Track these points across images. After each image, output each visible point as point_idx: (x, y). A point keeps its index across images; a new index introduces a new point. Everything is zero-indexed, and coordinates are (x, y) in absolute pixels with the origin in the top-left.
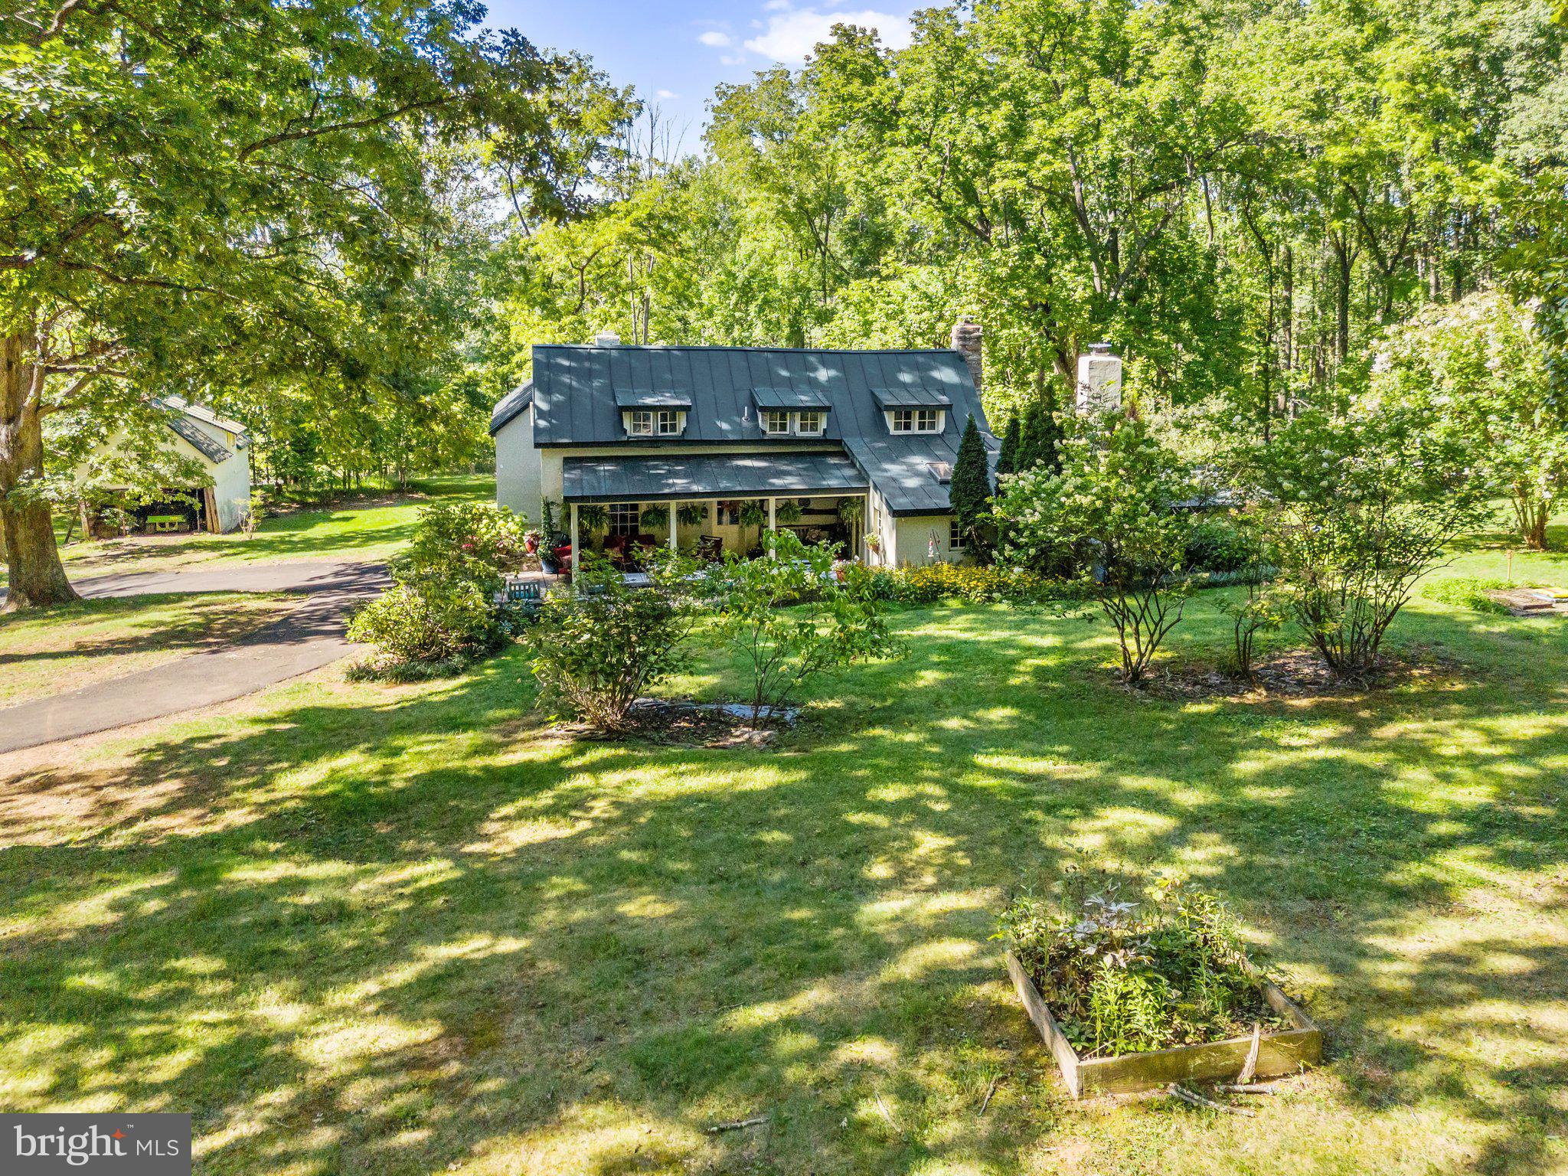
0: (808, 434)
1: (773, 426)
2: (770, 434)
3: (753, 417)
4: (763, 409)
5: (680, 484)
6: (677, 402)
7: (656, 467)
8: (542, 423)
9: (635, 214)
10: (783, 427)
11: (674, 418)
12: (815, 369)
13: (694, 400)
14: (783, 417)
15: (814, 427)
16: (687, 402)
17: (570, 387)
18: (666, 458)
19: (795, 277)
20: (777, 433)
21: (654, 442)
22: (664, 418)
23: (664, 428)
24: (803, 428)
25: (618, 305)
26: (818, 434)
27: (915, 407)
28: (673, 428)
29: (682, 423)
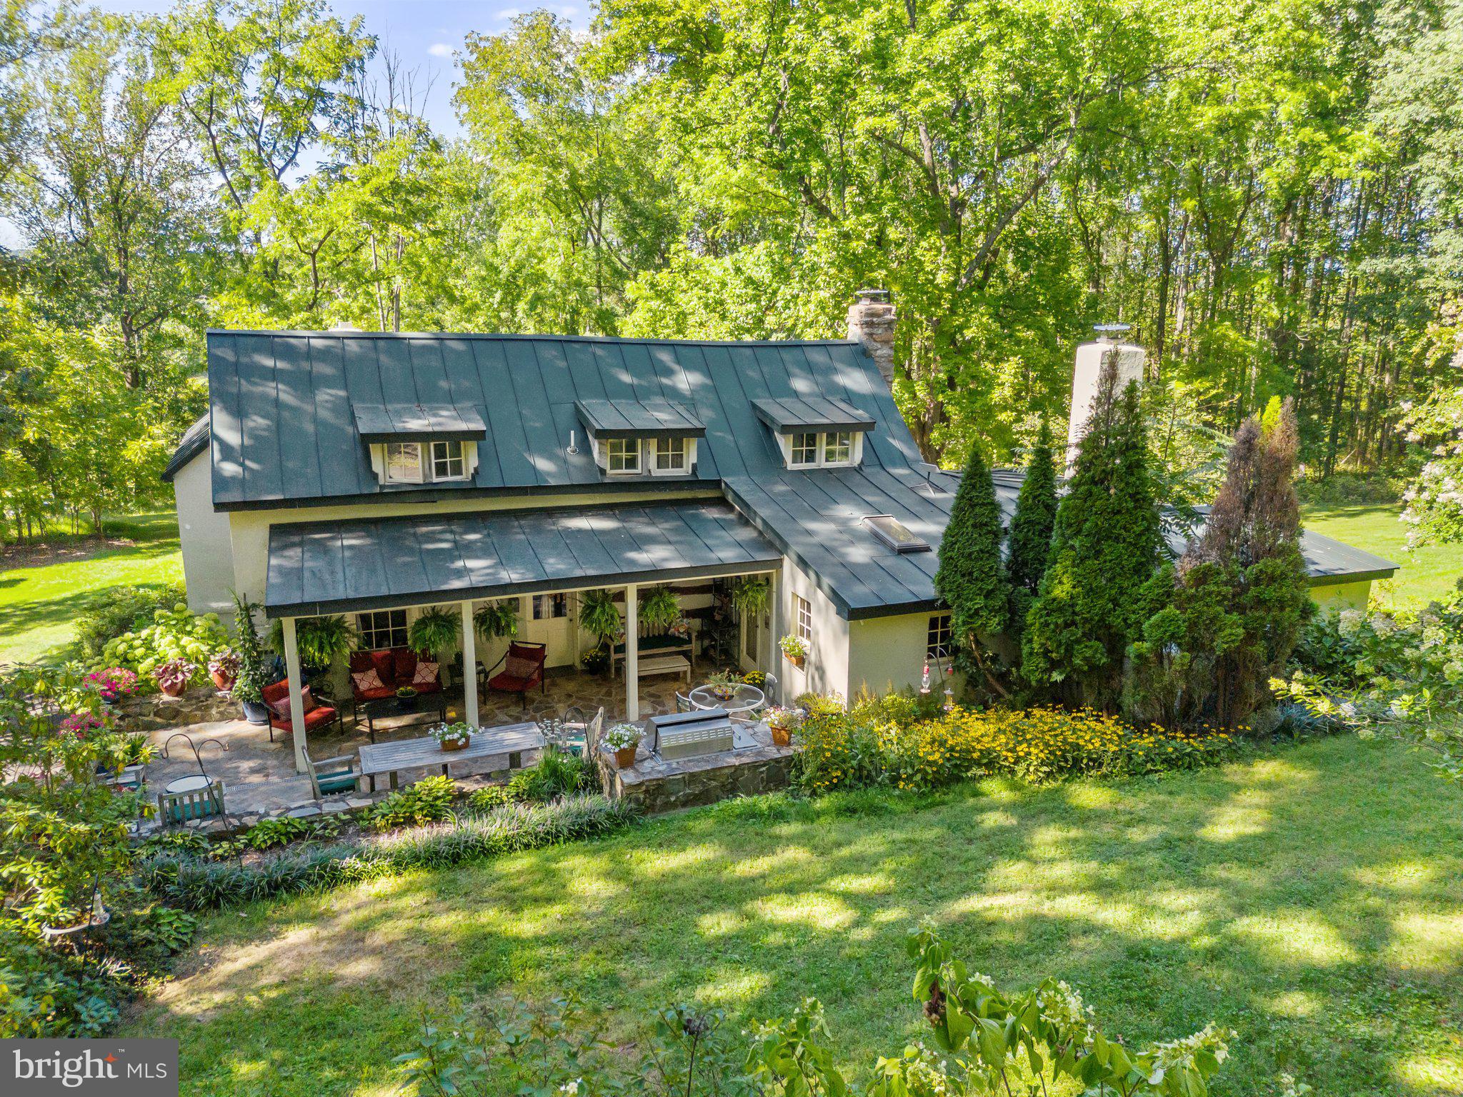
0: (670, 472)
1: (616, 463)
2: (614, 474)
3: (585, 449)
4: (602, 434)
5: (478, 568)
6: (462, 426)
7: (431, 538)
8: (230, 468)
9: (375, 182)
10: (631, 463)
11: (456, 451)
12: (669, 372)
13: (488, 421)
14: (631, 447)
15: (678, 463)
16: (479, 425)
17: (277, 403)
18: (448, 518)
19: (568, 272)
20: (623, 473)
21: (426, 492)
22: (440, 453)
23: (441, 470)
24: (661, 463)
25: (361, 299)
26: (684, 472)
27: (822, 427)
28: (457, 469)
29: (471, 460)
